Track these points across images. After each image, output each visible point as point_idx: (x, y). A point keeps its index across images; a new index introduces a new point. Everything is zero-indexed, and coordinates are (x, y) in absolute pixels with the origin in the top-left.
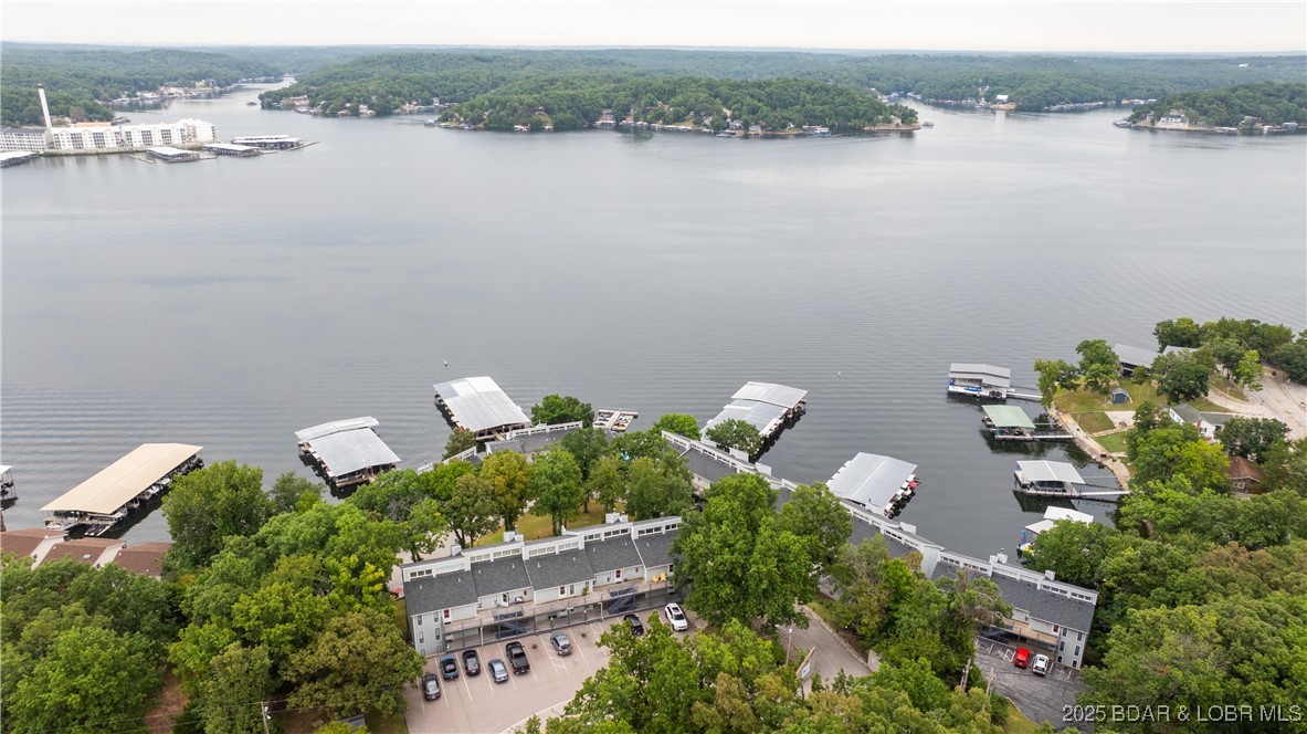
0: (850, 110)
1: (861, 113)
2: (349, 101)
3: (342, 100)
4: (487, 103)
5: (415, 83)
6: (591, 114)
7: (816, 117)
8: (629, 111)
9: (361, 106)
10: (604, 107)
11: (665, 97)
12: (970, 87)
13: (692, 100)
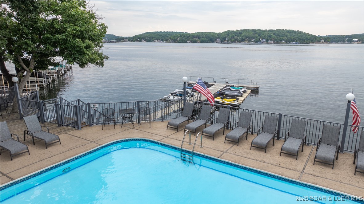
0: (304, 38)
1: (309, 38)
2: (139, 39)
3: (137, 38)
4: (179, 35)
5: (160, 35)
6: (213, 39)
7: (292, 40)
8: (226, 39)
9: (143, 40)
10: (217, 38)
11: (238, 35)
12: (341, 38)
13: (247, 35)
